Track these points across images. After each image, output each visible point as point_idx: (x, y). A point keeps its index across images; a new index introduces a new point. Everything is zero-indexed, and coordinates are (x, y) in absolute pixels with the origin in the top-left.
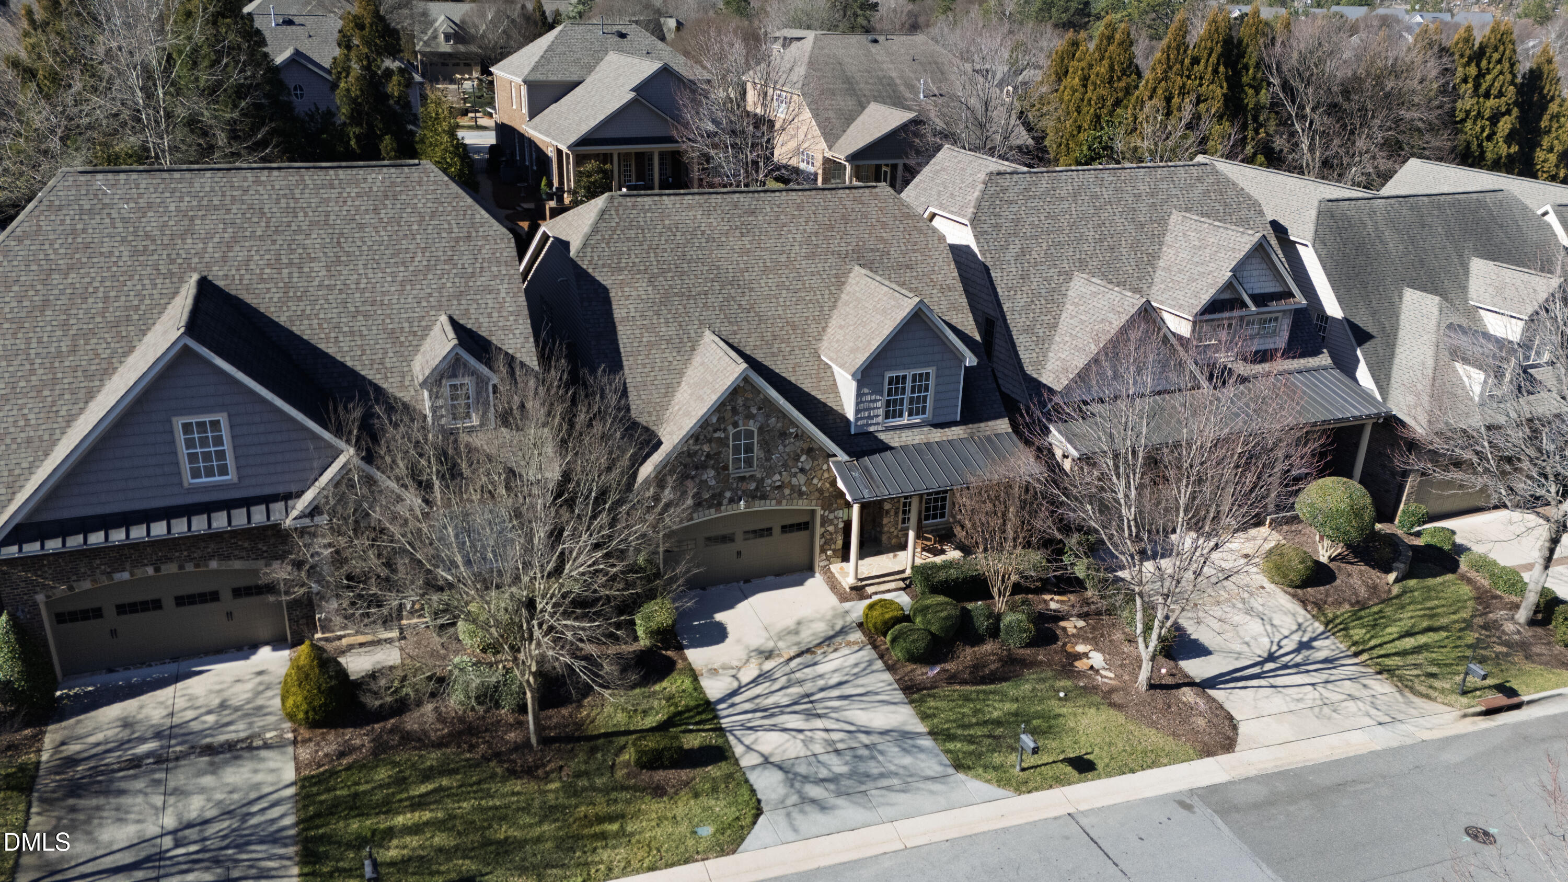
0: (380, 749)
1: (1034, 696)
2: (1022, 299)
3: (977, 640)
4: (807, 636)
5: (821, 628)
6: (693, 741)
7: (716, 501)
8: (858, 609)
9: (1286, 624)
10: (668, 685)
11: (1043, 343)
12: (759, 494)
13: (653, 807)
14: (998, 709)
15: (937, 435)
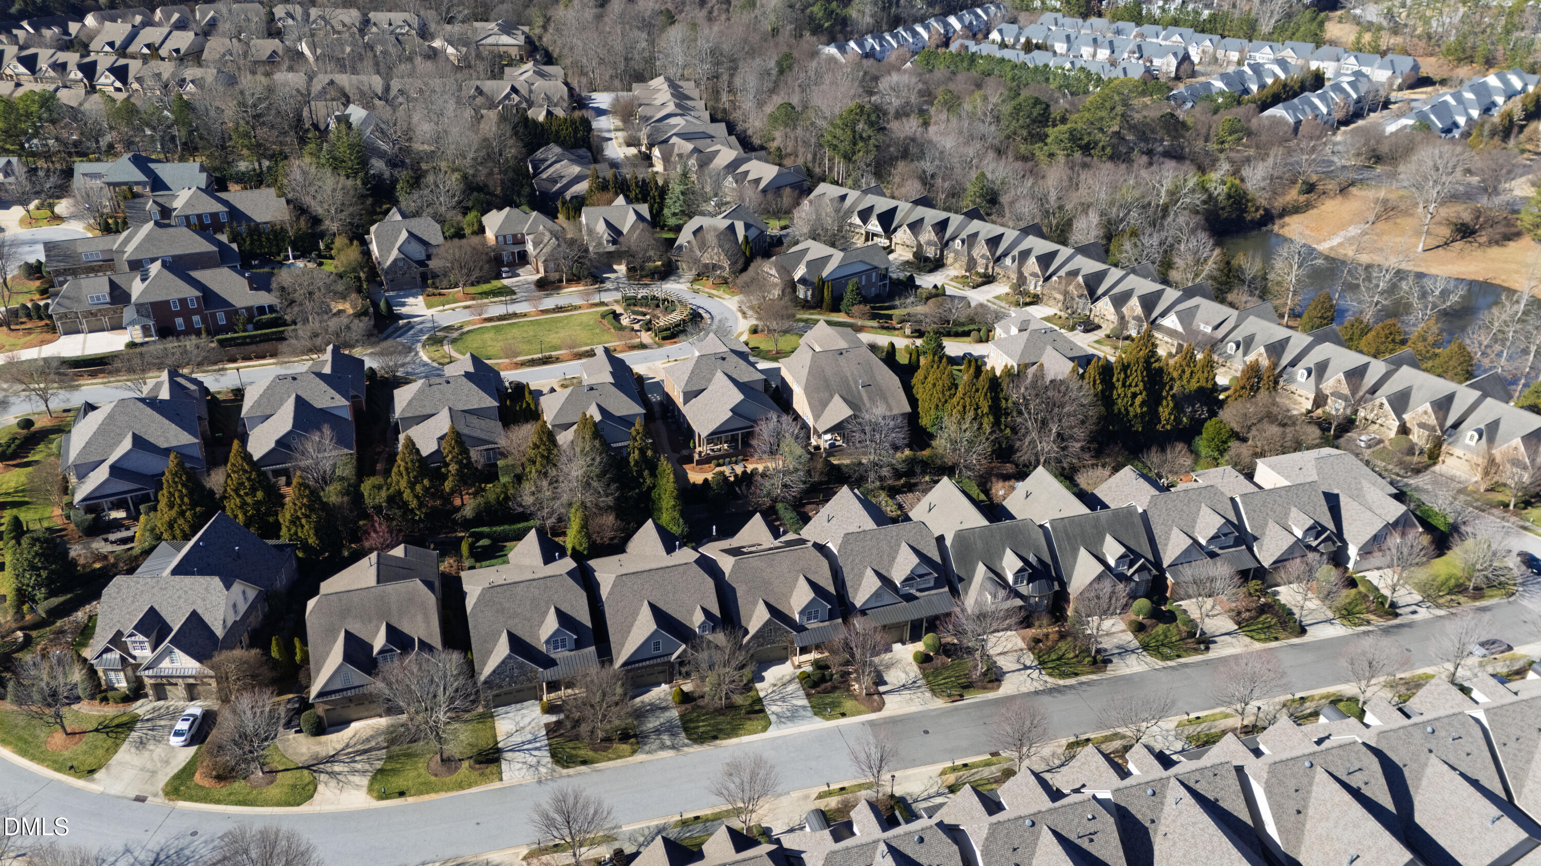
0: (693, 709)
1: (838, 697)
2: (851, 576)
3: (826, 681)
4: (785, 680)
5: (788, 678)
6: (757, 708)
7: (762, 645)
8: (799, 671)
9: (912, 675)
10: (750, 694)
11: (856, 590)
12: (774, 642)
13: (749, 723)
14: (828, 700)
15: (821, 625)
